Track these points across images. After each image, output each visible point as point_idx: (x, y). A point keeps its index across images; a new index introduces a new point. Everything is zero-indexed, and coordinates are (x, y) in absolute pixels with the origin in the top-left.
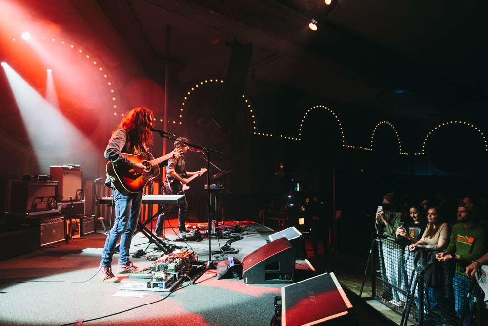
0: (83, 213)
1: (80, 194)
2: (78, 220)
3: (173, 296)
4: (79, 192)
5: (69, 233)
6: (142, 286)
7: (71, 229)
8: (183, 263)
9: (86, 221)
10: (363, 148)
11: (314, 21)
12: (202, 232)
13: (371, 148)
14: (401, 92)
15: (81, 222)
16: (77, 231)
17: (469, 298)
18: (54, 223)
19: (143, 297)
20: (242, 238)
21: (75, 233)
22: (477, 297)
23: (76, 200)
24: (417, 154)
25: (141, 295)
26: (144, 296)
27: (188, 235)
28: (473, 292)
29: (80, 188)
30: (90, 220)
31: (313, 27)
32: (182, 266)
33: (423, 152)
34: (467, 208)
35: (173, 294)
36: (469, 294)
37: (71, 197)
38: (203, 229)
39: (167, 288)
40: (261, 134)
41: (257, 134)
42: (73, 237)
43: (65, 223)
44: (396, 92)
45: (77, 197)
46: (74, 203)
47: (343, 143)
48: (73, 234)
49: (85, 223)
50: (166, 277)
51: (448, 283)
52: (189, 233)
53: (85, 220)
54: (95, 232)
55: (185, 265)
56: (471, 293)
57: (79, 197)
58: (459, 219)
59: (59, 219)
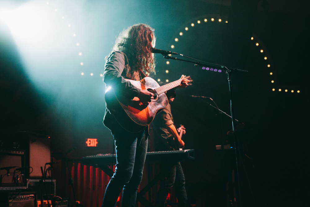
2: (50, 202)
4: (48, 166)
30: (63, 203)
43: (35, 203)
57: (48, 174)
59: (28, 196)
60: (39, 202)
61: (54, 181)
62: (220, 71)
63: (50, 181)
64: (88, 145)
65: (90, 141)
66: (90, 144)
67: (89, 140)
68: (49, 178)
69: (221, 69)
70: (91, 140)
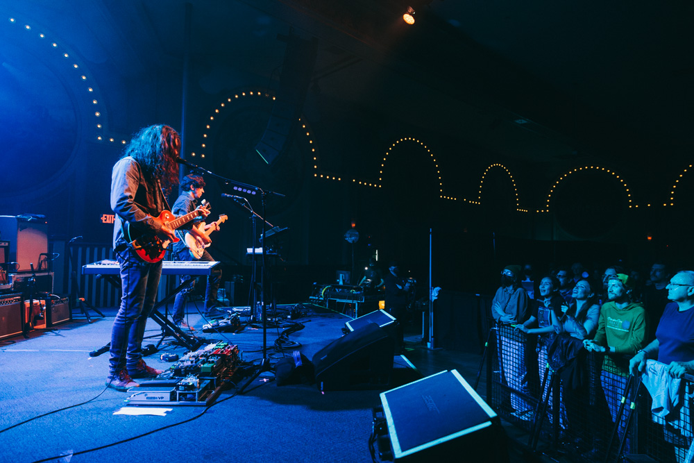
0: (49, 290)
1: (45, 260)
2: (43, 302)
3: (213, 412)
4: (43, 257)
5: (29, 321)
6: (162, 398)
7: (32, 315)
8: (222, 363)
9: (57, 302)
10: (468, 201)
11: (411, 10)
12: (242, 319)
13: (478, 201)
14: (524, 122)
15: (48, 305)
16: (43, 318)
17: (623, 405)
18: (4, 305)
19: (165, 414)
20: (304, 327)
21: (38, 321)
22: (635, 403)
23: (39, 271)
24: (540, 211)
25: (161, 412)
26: (167, 412)
27: (222, 323)
28: (629, 395)
29: (46, 252)
30: (62, 302)
31: (409, 19)
32: (222, 368)
33: (548, 208)
34: (621, 280)
35: (212, 408)
36: (624, 398)
37: (32, 265)
38: (243, 314)
39: (203, 399)
40: (325, 177)
41: (319, 176)
42: (35, 327)
43: (23, 305)
44: (517, 121)
45: (40, 265)
46: (37, 275)
47: (441, 194)
48: (35, 324)
49: (55, 305)
50: (200, 383)
51: (594, 385)
52: (225, 320)
53: (53, 301)
54: (71, 320)
55: (226, 366)
56: (626, 398)
57: (43, 266)
58: (611, 296)
59: (12, 299)
60: (27, 303)
61: (52, 274)
62: (254, 193)
63: (46, 274)
64: (104, 222)
65: (106, 217)
66: (105, 220)
67: (104, 215)
68: (45, 271)
69: (255, 191)
70: (108, 216)
